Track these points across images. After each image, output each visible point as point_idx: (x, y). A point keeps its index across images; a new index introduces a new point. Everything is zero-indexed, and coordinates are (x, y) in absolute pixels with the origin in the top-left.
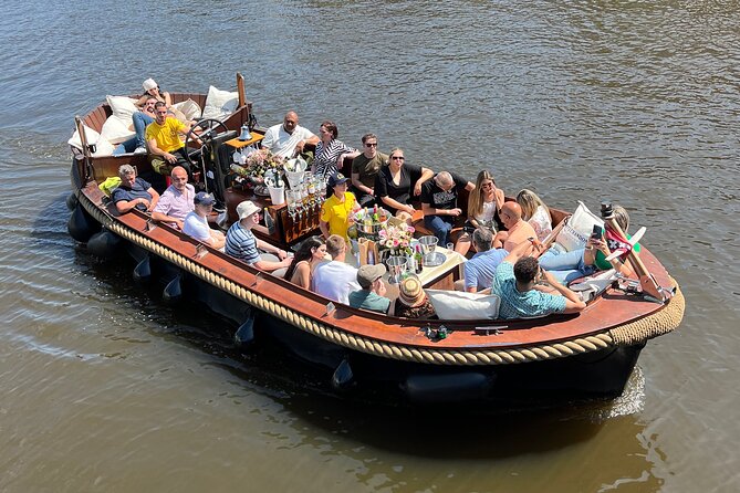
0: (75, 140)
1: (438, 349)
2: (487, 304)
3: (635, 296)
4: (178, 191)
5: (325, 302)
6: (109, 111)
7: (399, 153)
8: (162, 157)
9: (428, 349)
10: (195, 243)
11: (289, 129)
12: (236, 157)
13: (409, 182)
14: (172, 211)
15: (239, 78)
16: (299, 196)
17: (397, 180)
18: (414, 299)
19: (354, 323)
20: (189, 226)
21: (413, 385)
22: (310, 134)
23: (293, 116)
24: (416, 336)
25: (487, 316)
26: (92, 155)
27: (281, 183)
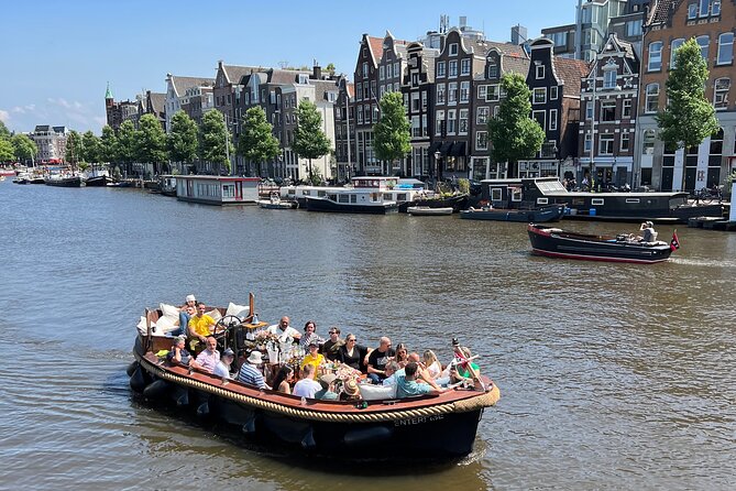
0: (143, 325)
1: (362, 413)
2: (390, 389)
3: (471, 389)
4: (210, 353)
5: (299, 398)
6: (160, 314)
7: (353, 337)
8: (198, 338)
9: (357, 413)
10: (220, 378)
11: (283, 327)
12: (248, 336)
13: (359, 355)
14: (205, 364)
15: (251, 295)
16: (288, 357)
17: (351, 354)
18: (354, 391)
19: (317, 406)
20: (217, 369)
21: (348, 439)
22: (296, 332)
23: (287, 319)
24: (352, 408)
25: (390, 396)
26: (153, 334)
27: (276, 349)
